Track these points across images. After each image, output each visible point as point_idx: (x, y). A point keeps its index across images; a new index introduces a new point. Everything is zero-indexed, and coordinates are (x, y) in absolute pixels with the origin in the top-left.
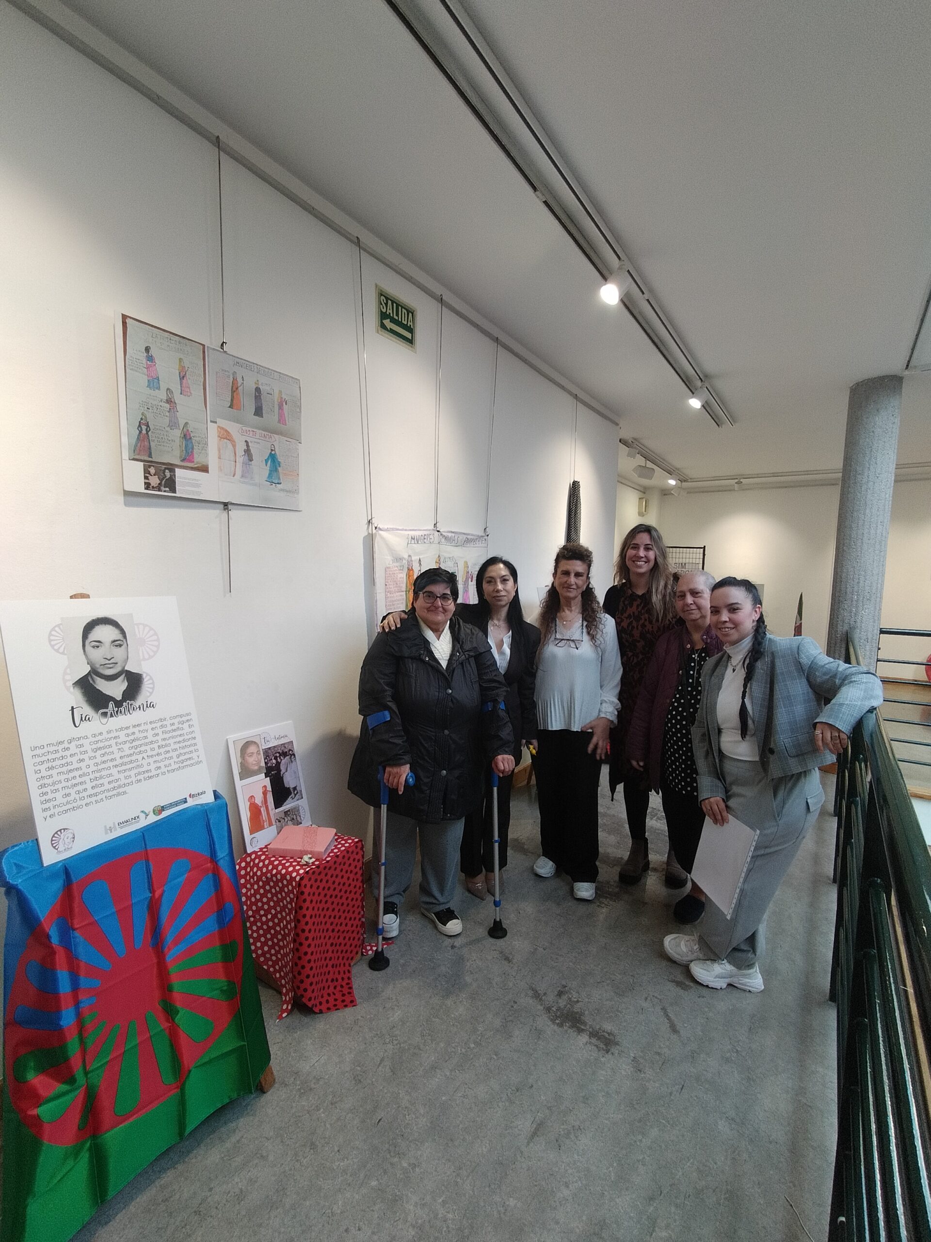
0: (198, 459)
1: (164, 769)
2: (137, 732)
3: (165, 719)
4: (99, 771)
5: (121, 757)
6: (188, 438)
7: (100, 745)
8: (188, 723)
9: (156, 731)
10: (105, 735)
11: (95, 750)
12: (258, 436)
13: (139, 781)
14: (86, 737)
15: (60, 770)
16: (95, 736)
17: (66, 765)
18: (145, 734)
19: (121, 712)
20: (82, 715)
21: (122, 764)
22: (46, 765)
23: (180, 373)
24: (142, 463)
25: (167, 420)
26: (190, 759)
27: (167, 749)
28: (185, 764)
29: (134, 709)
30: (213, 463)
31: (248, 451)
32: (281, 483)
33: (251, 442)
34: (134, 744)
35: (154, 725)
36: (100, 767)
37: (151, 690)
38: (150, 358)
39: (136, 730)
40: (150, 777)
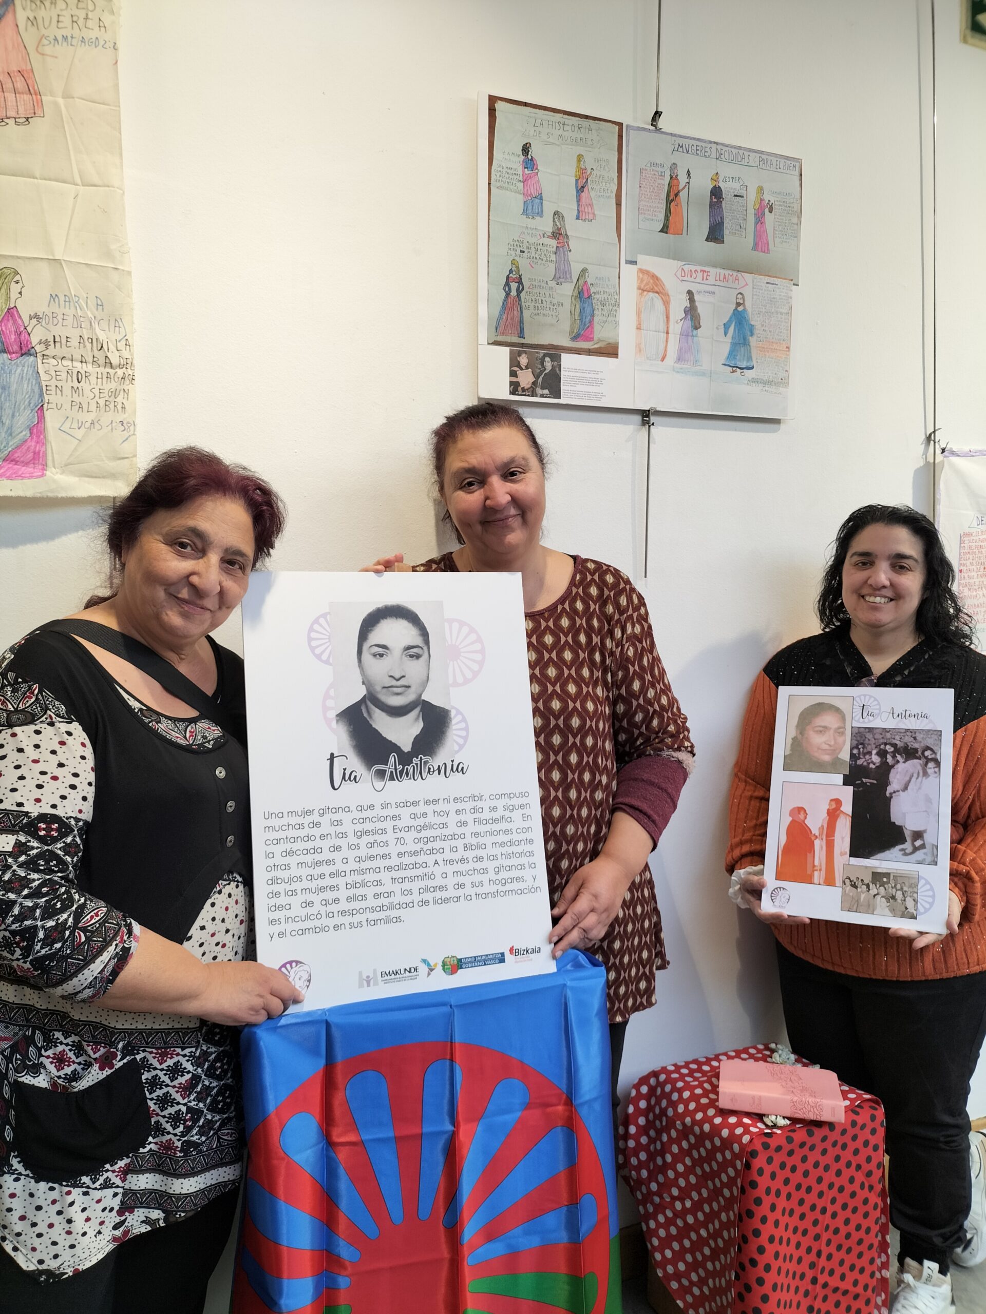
0: (601, 334)
1: (469, 890)
2: (430, 814)
3: (481, 798)
4: (363, 872)
5: (400, 855)
6: (586, 295)
7: (368, 826)
8: (520, 812)
9: (463, 817)
10: (378, 811)
11: (360, 835)
12: (711, 280)
13: (425, 903)
14: (347, 810)
15: (302, 858)
16: (361, 809)
17: (312, 851)
18: (444, 820)
19: (407, 774)
20: (345, 769)
21: (400, 867)
22: (283, 847)
23: (577, 180)
24: (507, 349)
25: (552, 267)
26: (518, 879)
27: (480, 853)
28: (509, 887)
29: (429, 772)
30: (626, 340)
31: (691, 312)
32: (752, 368)
33: (699, 292)
34: (424, 834)
35: (460, 806)
36: (364, 865)
37: (461, 741)
38: (530, 163)
39: (429, 809)
40: (445, 900)
